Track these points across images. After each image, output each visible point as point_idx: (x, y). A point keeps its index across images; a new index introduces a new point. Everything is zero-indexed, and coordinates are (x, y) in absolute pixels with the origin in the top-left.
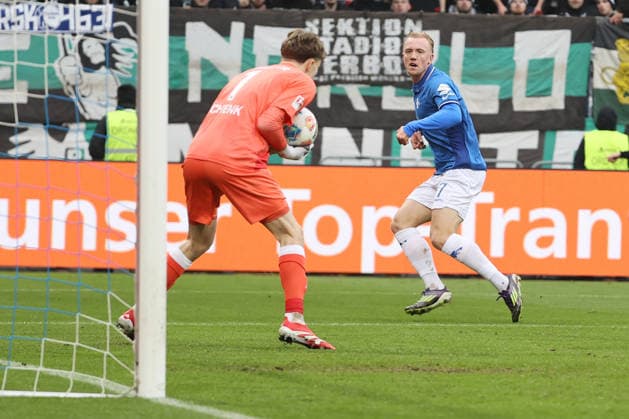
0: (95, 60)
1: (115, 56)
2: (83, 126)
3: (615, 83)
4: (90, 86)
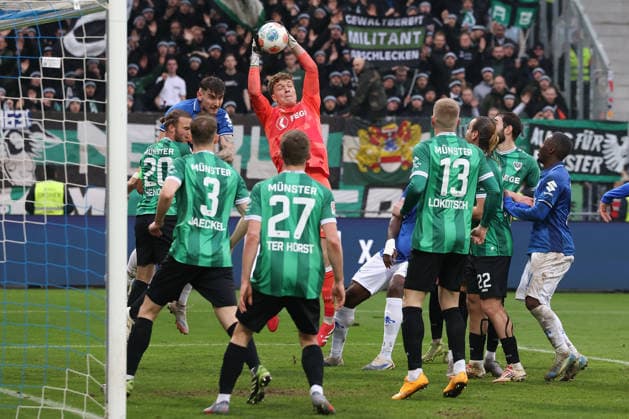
0: (18, 147)
1: (31, 144)
2: (10, 190)
3: (357, 158)
4: (14, 163)
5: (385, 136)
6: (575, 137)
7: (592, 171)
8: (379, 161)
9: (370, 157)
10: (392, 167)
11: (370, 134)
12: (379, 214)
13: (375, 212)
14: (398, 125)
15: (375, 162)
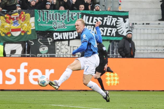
5: (13, 19)
6: (103, 19)
7: (112, 35)
8: (10, 31)
9: (6, 29)
10: (16, 34)
11: (6, 18)
12: (10, 55)
13: (8, 55)
14: (19, 14)
15: (8, 31)
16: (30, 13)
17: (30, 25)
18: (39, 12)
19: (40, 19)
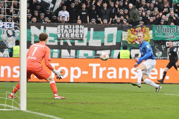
0: (10, 35)
1: (15, 34)
2: (8, 49)
3: (127, 39)
5: (137, 31)
8: (135, 40)
11: (132, 31)
12: (135, 58)
13: (133, 57)
14: (141, 28)
15: (133, 40)
16: (149, 27)
17: (149, 36)
18: (156, 26)
19: (156, 31)
